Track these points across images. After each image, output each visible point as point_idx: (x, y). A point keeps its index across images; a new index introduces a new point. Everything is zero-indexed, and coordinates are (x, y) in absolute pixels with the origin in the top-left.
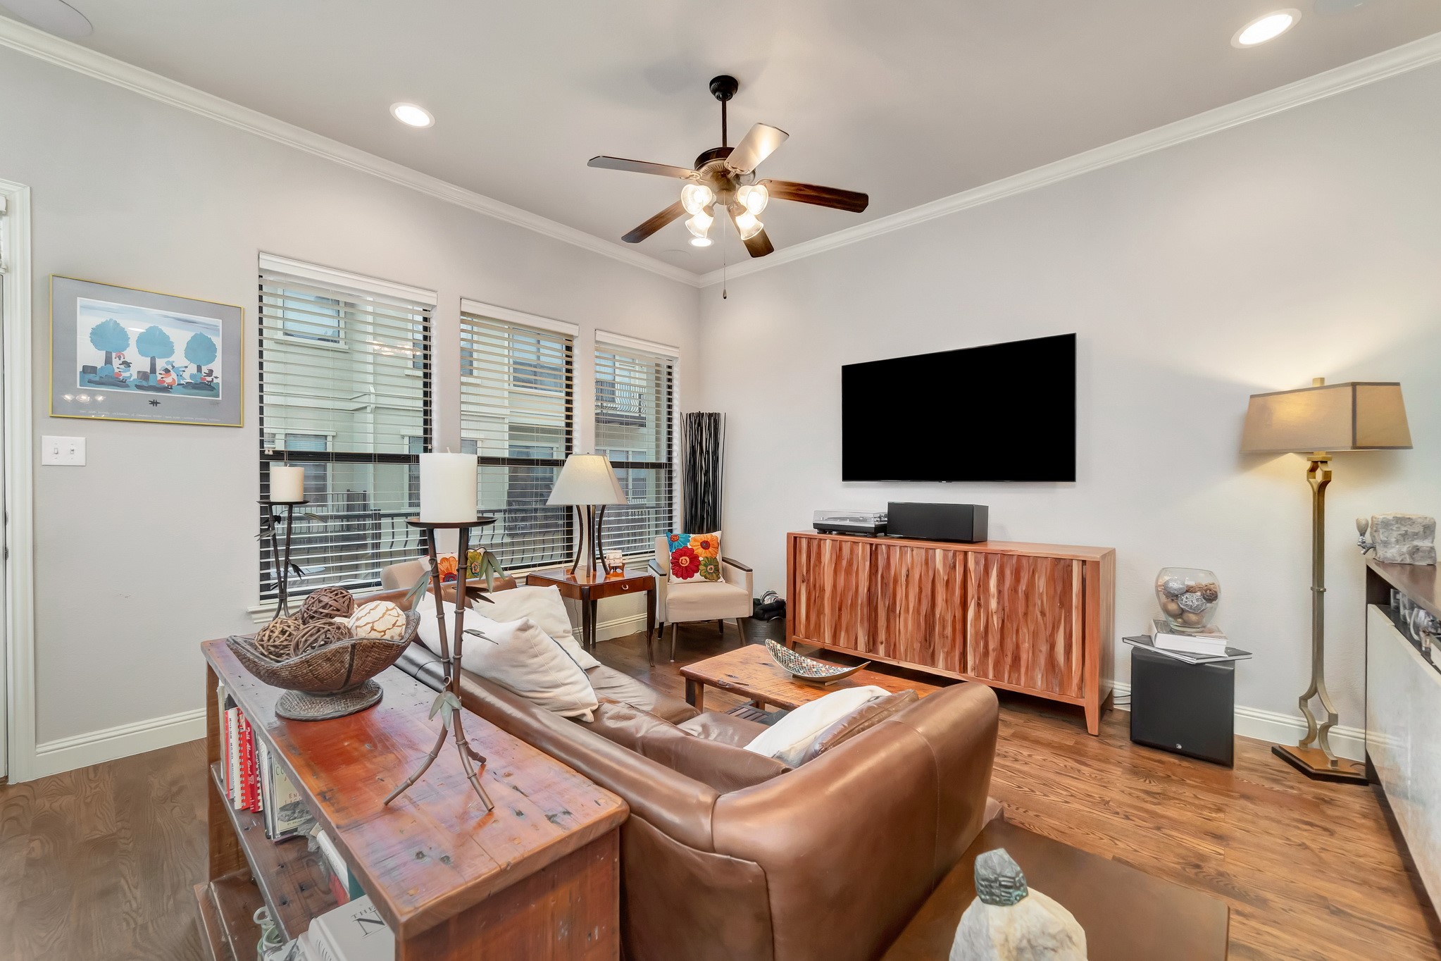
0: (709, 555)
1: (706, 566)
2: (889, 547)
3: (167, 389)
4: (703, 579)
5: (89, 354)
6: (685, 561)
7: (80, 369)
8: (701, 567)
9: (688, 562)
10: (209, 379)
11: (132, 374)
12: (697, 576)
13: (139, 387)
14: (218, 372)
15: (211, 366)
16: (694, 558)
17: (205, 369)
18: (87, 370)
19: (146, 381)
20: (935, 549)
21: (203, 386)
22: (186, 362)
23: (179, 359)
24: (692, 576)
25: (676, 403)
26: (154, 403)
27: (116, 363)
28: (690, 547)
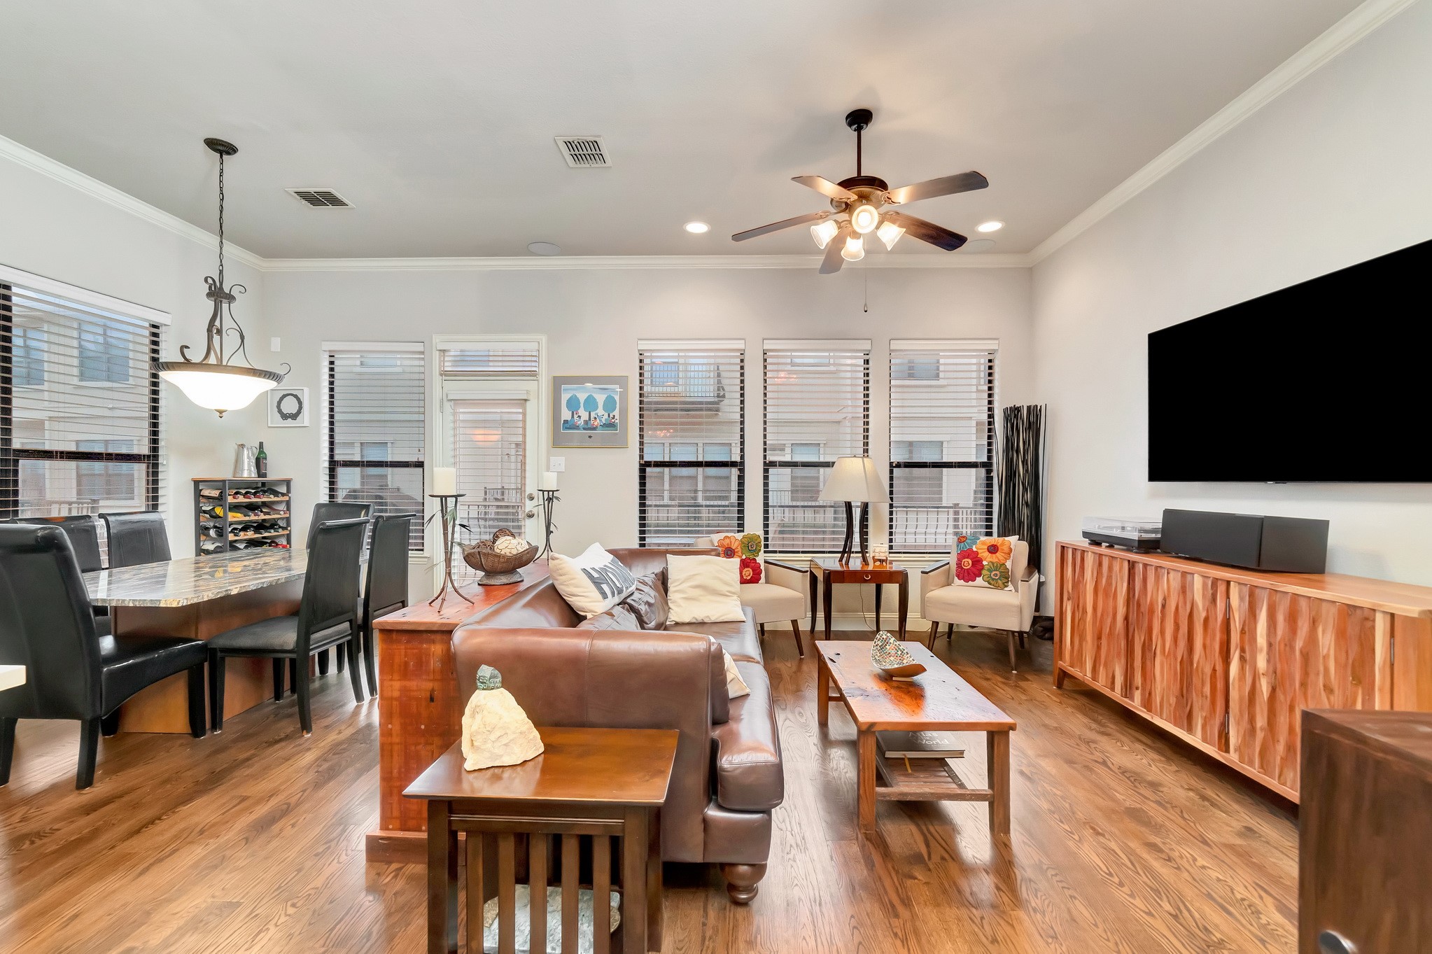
0: (995, 560)
1: (990, 570)
2: (1145, 565)
3: (594, 429)
4: (986, 584)
5: (566, 414)
6: (967, 563)
7: (562, 422)
8: (984, 572)
9: (971, 565)
10: (613, 421)
11: (581, 423)
12: (979, 581)
13: (584, 429)
14: (617, 417)
15: (614, 413)
16: (977, 562)
17: (611, 416)
18: (566, 422)
19: (588, 426)
20: (1193, 574)
21: (610, 425)
22: (603, 412)
23: (600, 411)
24: (974, 580)
25: (996, 398)
26: (590, 437)
27: (576, 416)
28: (974, 549)
